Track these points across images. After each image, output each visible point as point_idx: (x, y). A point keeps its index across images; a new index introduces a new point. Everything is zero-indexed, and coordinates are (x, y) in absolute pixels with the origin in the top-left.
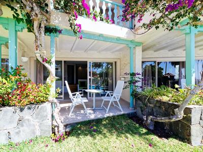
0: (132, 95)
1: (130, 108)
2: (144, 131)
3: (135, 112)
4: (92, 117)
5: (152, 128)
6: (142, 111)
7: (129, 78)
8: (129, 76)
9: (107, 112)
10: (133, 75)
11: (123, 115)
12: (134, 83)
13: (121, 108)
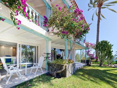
0: (47, 64)
1: (47, 71)
2: (53, 78)
3: (49, 72)
4: (27, 79)
5: (55, 76)
6: (52, 71)
7: (46, 55)
8: (46, 54)
9: (35, 75)
10: (48, 54)
11: (44, 74)
12: (49, 58)
13: (42, 72)
